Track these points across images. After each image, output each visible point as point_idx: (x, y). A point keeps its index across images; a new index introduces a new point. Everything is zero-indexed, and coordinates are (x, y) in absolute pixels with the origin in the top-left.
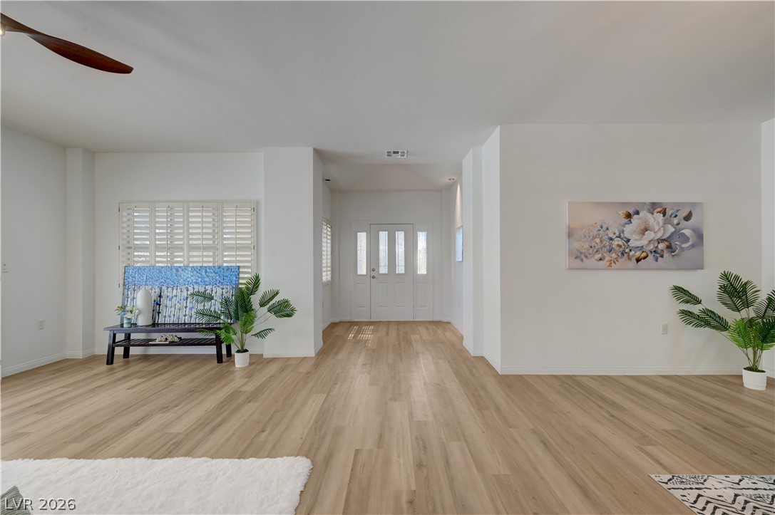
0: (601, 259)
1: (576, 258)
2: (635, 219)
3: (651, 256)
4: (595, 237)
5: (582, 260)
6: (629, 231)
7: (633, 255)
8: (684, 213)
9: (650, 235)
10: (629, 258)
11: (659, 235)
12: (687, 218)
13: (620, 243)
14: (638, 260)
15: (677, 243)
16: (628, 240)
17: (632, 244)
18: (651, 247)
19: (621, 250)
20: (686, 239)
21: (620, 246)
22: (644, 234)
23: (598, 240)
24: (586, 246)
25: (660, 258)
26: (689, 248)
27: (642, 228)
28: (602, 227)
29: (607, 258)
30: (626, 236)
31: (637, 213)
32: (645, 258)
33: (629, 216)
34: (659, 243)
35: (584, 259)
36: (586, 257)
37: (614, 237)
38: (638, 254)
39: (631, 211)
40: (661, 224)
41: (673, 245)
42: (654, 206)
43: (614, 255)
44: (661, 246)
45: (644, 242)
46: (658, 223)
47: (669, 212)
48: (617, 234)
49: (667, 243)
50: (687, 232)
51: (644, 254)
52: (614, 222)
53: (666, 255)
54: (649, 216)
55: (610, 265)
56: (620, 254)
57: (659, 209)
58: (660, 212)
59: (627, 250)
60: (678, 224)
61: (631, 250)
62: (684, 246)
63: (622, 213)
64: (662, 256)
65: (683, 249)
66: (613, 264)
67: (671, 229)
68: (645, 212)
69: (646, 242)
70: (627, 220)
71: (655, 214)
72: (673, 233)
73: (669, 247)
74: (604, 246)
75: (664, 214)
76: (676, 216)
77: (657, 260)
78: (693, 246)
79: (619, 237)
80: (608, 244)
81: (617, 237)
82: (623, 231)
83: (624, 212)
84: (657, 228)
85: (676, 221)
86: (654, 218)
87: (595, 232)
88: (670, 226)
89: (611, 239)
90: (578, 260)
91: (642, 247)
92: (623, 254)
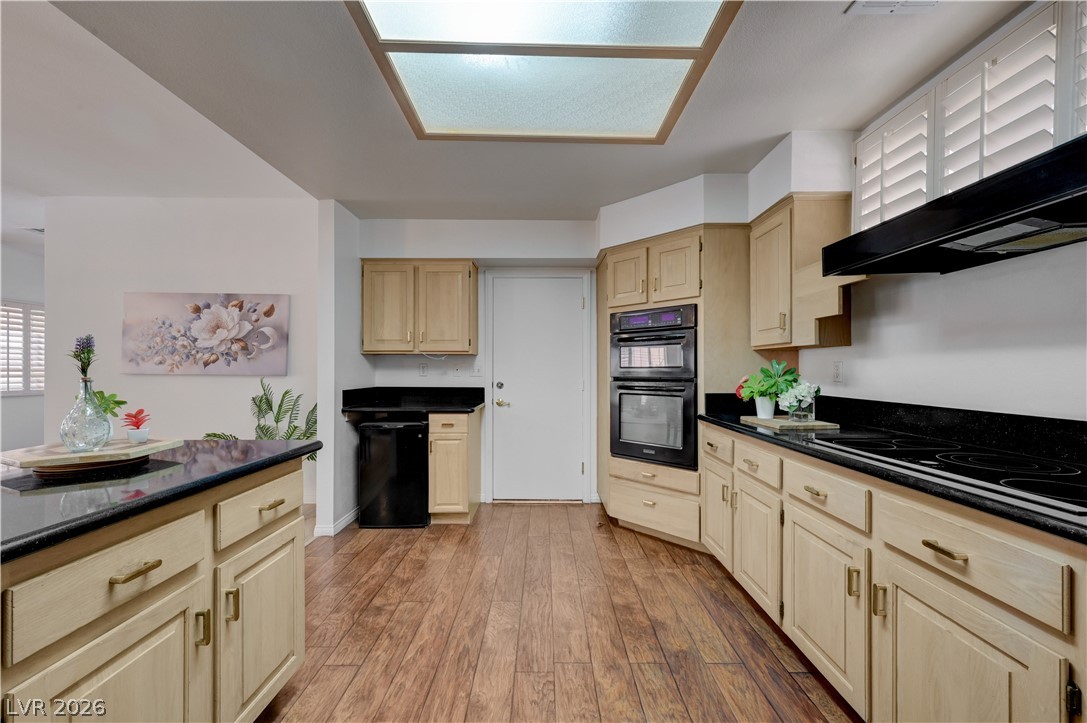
0: (161, 363)
1: (131, 361)
2: (206, 314)
3: (222, 360)
4: (156, 336)
5: (138, 364)
6: (198, 328)
7: (201, 358)
8: (265, 308)
9: (222, 334)
10: (196, 362)
11: (233, 334)
12: (269, 313)
13: (185, 343)
14: (206, 364)
15: (255, 344)
16: (196, 340)
17: (200, 344)
18: (223, 348)
19: (186, 351)
20: (267, 339)
21: (184, 346)
22: (215, 333)
23: (158, 340)
24: (144, 346)
25: (233, 362)
26: (268, 350)
27: (213, 324)
28: (164, 324)
29: (169, 362)
30: (193, 334)
31: (208, 306)
32: (214, 362)
33: (197, 310)
34: (232, 343)
35: (141, 362)
36: (143, 360)
37: (178, 335)
38: (206, 356)
39: (201, 305)
40: (236, 320)
41: (249, 347)
42: (228, 299)
43: (177, 358)
44: (236, 347)
45: (214, 342)
46: (233, 319)
47: (246, 306)
48: (183, 332)
49: (242, 344)
50: (267, 330)
51: (214, 357)
52: (179, 317)
53: (240, 357)
54: (223, 310)
55: (172, 370)
56: (184, 357)
57: (234, 303)
58: (235, 306)
59: (193, 352)
60: (257, 321)
61: (198, 352)
62: (263, 347)
63: (189, 306)
64: (235, 360)
65: (261, 351)
66: (175, 369)
67: (248, 327)
68: (217, 305)
69: (217, 342)
70: (194, 315)
71: (230, 308)
72: (250, 332)
73: (245, 348)
74: (166, 347)
75: (241, 308)
76: (255, 310)
77: (229, 364)
78: (273, 347)
79: (185, 335)
80: (170, 343)
81: (182, 336)
82: (190, 329)
83: (193, 305)
84: (231, 325)
85: (254, 317)
86: (228, 313)
87: (156, 328)
88: (246, 323)
89: (175, 338)
90: (133, 364)
91: (212, 348)
92: (188, 357)
